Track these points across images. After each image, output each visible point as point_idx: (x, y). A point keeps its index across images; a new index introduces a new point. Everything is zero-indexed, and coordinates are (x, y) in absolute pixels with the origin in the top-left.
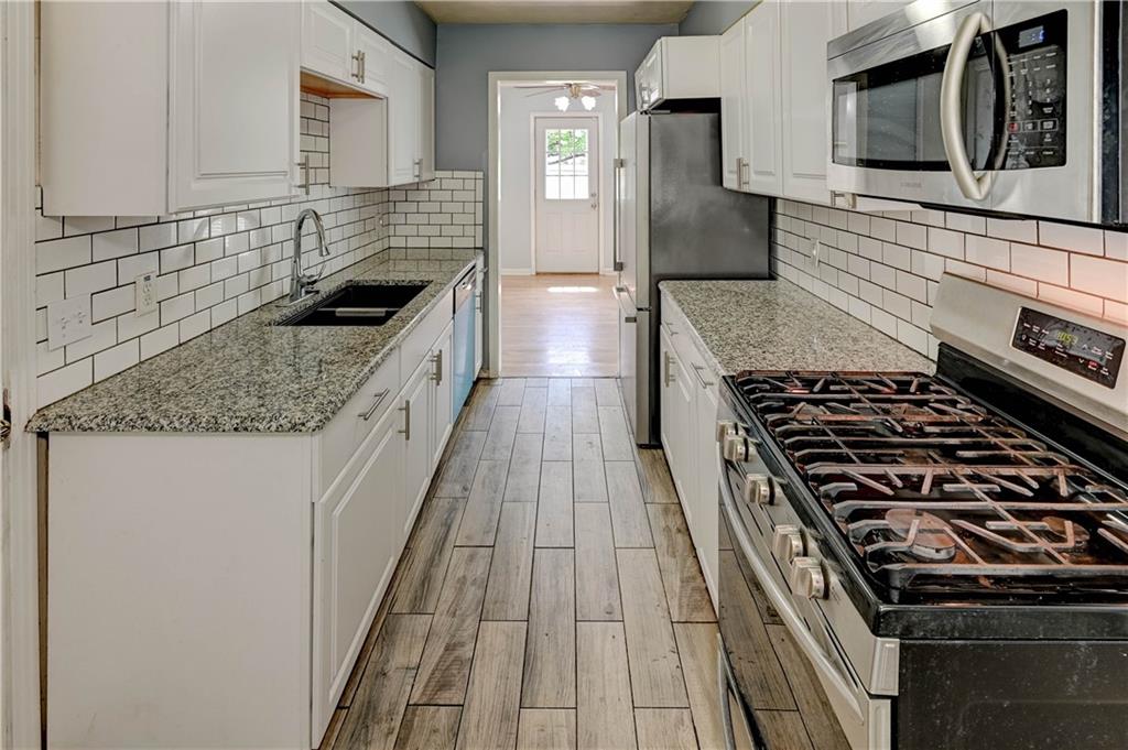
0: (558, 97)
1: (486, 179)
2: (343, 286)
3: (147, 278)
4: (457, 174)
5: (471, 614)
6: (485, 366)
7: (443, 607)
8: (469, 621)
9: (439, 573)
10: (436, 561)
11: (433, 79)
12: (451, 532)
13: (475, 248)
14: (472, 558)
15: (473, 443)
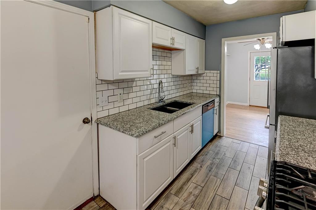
0: (255, 45)
1: (220, 73)
2: (173, 101)
3: (120, 94)
4: (212, 72)
5: (189, 204)
6: (219, 131)
7: (183, 198)
8: (188, 205)
9: (185, 188)
10: (186, 184)
11: (204, 43)
12: (193, 178)
13: (217, 95)
14: (196, 188)
15: (208, 154)
